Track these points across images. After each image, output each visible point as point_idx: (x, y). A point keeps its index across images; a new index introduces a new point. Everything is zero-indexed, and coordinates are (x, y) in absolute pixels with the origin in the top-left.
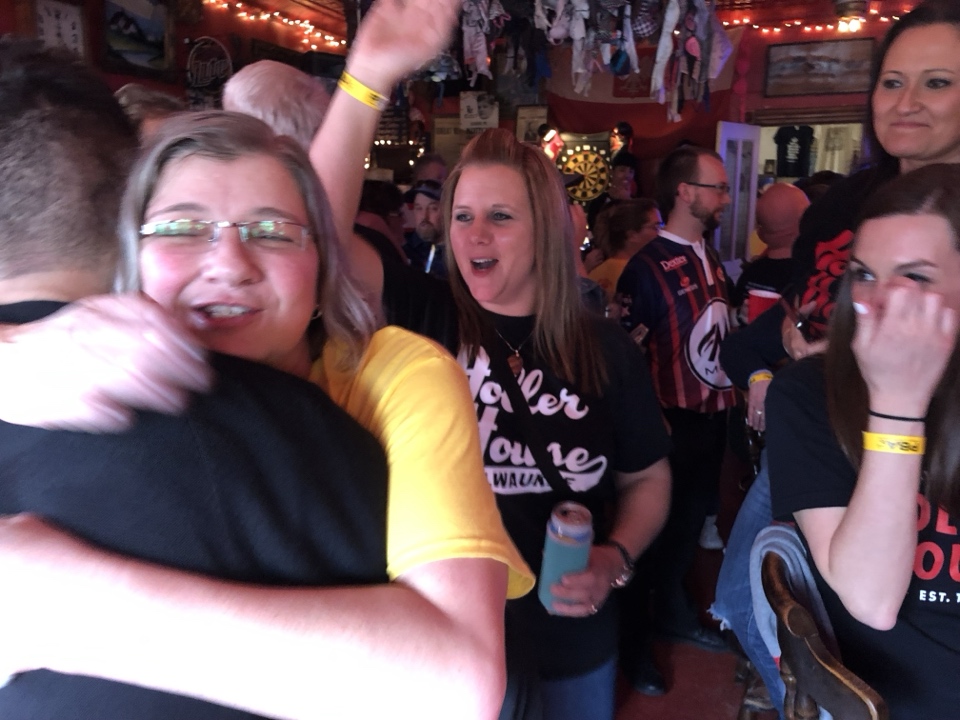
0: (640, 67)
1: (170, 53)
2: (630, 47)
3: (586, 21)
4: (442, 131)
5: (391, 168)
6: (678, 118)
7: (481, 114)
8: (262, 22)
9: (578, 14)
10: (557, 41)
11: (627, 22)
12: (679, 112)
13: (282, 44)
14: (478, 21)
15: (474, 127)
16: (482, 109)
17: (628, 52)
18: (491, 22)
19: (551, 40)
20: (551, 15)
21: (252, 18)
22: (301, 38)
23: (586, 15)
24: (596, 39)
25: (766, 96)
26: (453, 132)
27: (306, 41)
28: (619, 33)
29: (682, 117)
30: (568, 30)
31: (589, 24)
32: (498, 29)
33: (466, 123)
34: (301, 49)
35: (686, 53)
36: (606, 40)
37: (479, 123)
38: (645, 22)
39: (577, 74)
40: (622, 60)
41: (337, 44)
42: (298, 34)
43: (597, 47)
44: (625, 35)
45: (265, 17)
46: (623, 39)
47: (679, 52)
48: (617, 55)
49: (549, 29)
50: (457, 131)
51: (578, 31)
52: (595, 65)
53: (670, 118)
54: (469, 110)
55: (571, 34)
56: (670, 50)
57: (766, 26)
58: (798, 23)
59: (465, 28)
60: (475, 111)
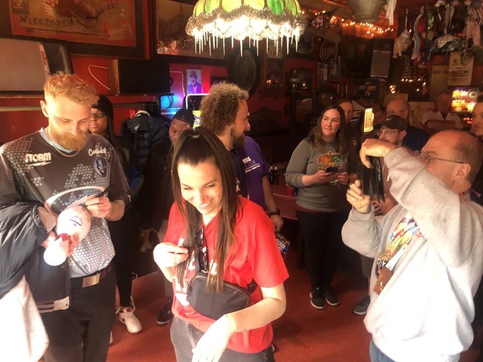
1: (313, 46)
4: (436, 72)
5: (407, 93)
7: (462, 63)
8: (350, 26)
13: (358, 35)
14: (477, 19)
15: (458, 70)
16: (463, 60)
21: (347, 25)
22: (367, 31)
26: (443, 72)
27: (368, 32)
33: (452, 68)
34: (366, 36)
37: (461, 68)
41: (383, 32)
42: (365, 29)
45: (352, 24)
50: (446, 72)
54: (455, 61)
59: (468, 23)
60: (459, 61)
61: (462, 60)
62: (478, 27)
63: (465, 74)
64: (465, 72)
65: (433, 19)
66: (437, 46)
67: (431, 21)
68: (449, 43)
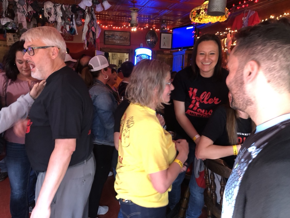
0: (78, 33)
2: (75, 27)
3: (61, 17)
6: (87, 49)
9: (59, 15)
10: (51, 22)
11: (74, 19)
12: (87, 46)
14: (23, 12)
17: (75, 28)
18: (28, 12)
19: (50, 21)
20: (49, 13)
23: (61, 15)
24: (64, 23)
25: (105, 44)
26: (3, 46)
28: (72, 22)
29: (88, 48)
30: (56, 19)
31: (62, 18)
32: (31, 15)
35: (92, 31)
36: (67, 24)
38: (79, 20)
40: (73, 31)
43: (65, 26)
44: (73, 23)
46: (73, 24)
47: (90, 30)
48: (71, 29)
49: (49, 18)
51: (59, 20)
52: (65, 31)
54: (10, 39)
55: (57, 21)
56: (87, 29)
57: (103, 25)
58: (112, 26)
59: (18, 13)
61: (14, 39)
62: (25, 17)
68: (8, 23)
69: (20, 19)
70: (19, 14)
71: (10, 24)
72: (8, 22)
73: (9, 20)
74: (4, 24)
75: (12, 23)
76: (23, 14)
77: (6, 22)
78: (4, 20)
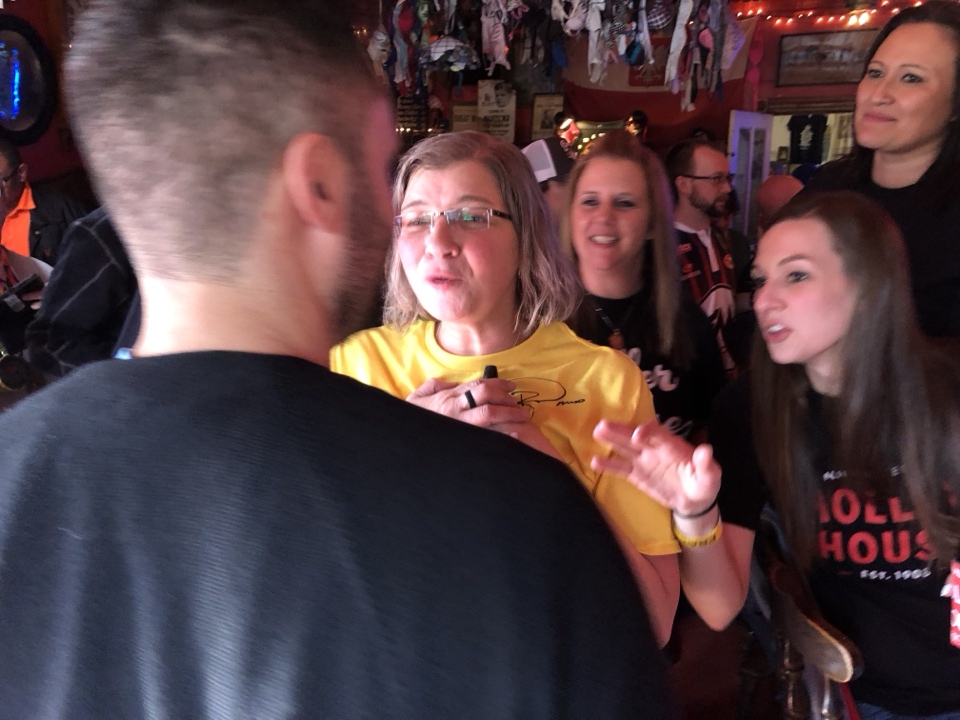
0: (654, 56)
2: (644, 38)
3: (602, 13)
4: (460, 119)
6: (691, 108)
7: (498, 102)
9: (594, 6)
10: (573, 32)
11: (643, 14)
12: (693, 101)
14: (497, 12)
15: (495, 114)
16: (500, 97)
17: (643, 43)
18: (509, 13)
19: (568, 31)
20: (568, 7)
23: (602, 7)
24: (611, 32)
25: (778, 86)
26: (471, 119)
28: (634, 25)
29: (696, 106)
30: (584, 22)
31: (605, 16)
32: (516, 20)
33: (484, 111)
35: (699, 44)
36: (621, 32)
38: (659, 14)
39: (593, 65)
40: (636, 51)
43: (612, 38)
44: (640, 26)
46: (637, 31)
47: (692, 43)
48: (631, 47)
49: (566, 20)
50: (475, 118)
51: (594, 23)
52: (610, 56)
53: (683, 107)
54: (487, 98)
55: (587, 26)
56: (683, 43)
57: (779, 17)
58: (810, 13)
59: (484, 19)
60: (493, 99)
61: (497, 96)
62: (501, 29)
63: (505, 123)
64: (504, 117)
65: (426, 8)
66: (429, 57)
67: (423, 11)
68: (449, 53)
69: (490, 36)
70: (487, 22)
71: (455, 54)
72: (449, 48)
73: (452, 44)
74: (436, 57)
75: (458, 52)
76: (497, 21)
77: (444, 49)
78: (440, 44)
